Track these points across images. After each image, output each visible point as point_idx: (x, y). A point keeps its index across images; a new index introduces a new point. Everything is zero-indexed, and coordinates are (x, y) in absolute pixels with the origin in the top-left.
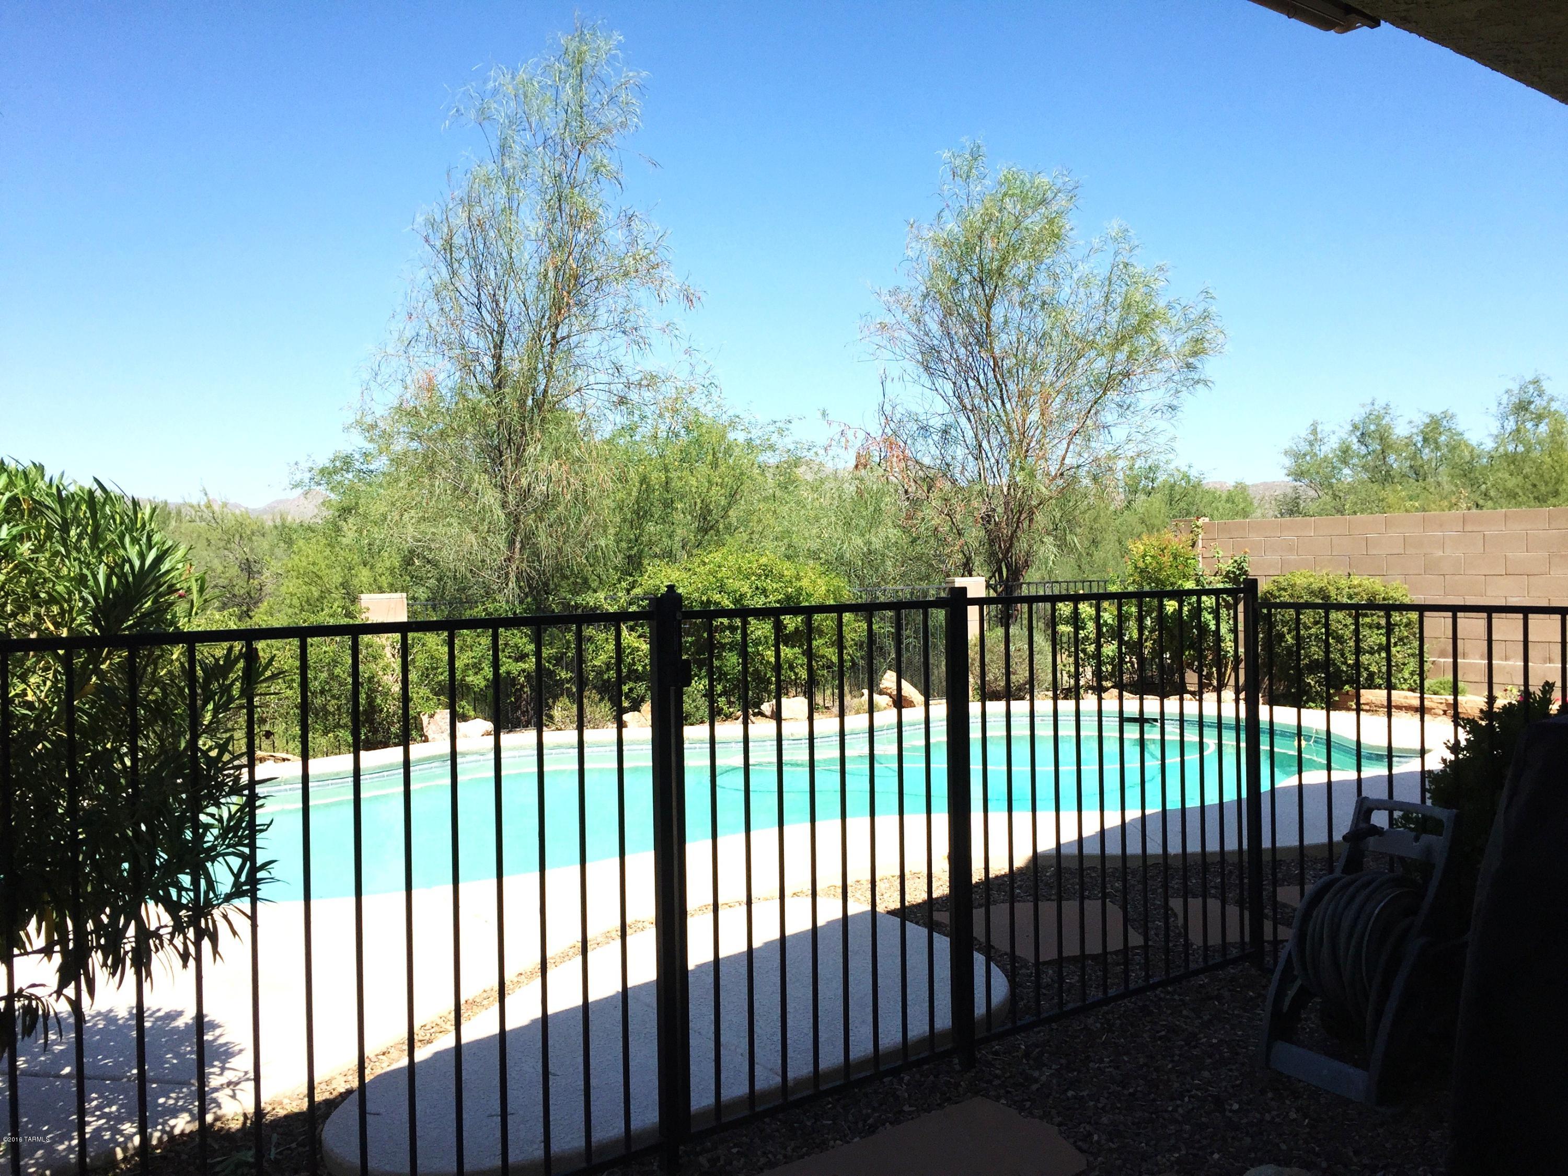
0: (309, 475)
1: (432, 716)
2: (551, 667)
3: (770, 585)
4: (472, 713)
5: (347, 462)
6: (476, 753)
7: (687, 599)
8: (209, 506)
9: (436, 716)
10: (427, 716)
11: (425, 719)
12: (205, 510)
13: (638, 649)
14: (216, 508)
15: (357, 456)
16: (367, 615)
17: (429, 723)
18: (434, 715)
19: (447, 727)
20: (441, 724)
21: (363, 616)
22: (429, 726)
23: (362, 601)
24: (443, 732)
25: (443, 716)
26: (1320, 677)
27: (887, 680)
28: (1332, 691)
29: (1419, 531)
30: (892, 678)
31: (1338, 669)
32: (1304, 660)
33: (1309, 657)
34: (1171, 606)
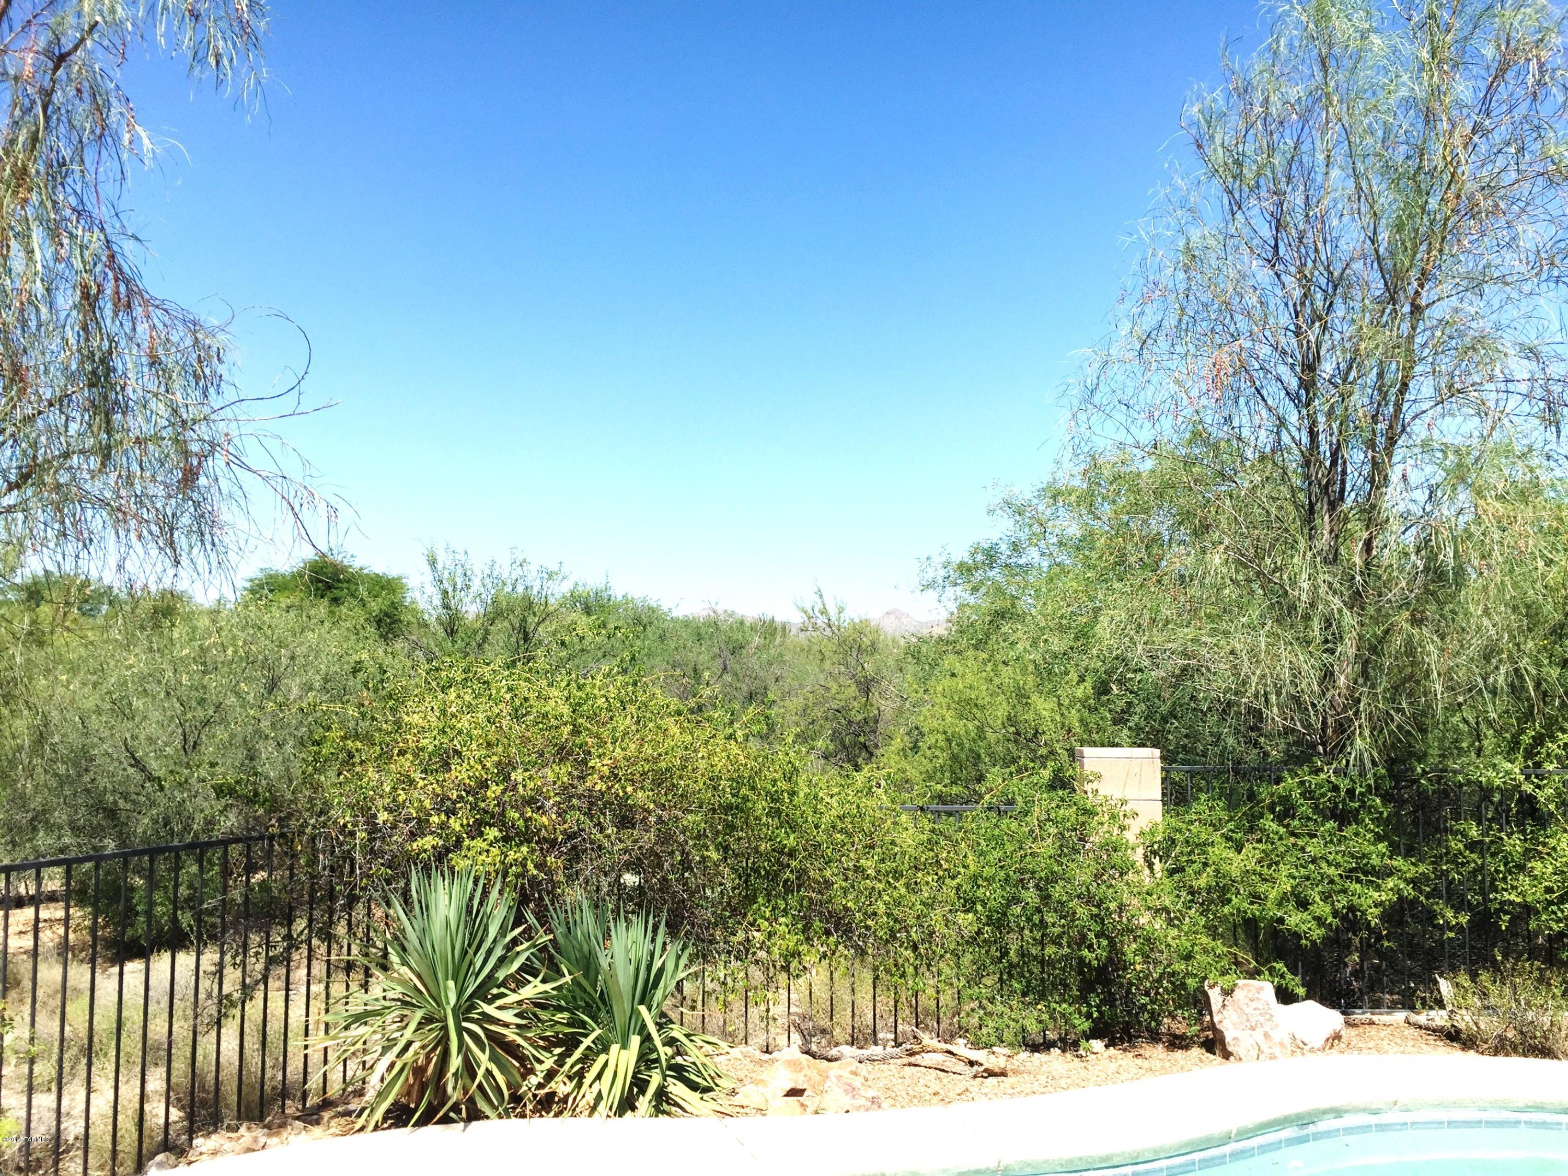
0: (943, 573)
1: (1228, 992)
2: (1422, 898)
4: (1301, 991)
5: (991, 555)
6: (1364, 1110)
8: (824, 612)
9: (1237, 993)
10: (1217, 990)
11: (1215, 996)
12: (818, 615)
14: (833, 612)
15: (1003, 547)
17: (1224, 1006)
18: (1233, 991)
19: (1262, 1019)
20: (1247, 1010)
21: (1088, 787)
22: (1225, 1012)
23: (1085, 760)
24: (1253, 1029)
25: (1250, 995)
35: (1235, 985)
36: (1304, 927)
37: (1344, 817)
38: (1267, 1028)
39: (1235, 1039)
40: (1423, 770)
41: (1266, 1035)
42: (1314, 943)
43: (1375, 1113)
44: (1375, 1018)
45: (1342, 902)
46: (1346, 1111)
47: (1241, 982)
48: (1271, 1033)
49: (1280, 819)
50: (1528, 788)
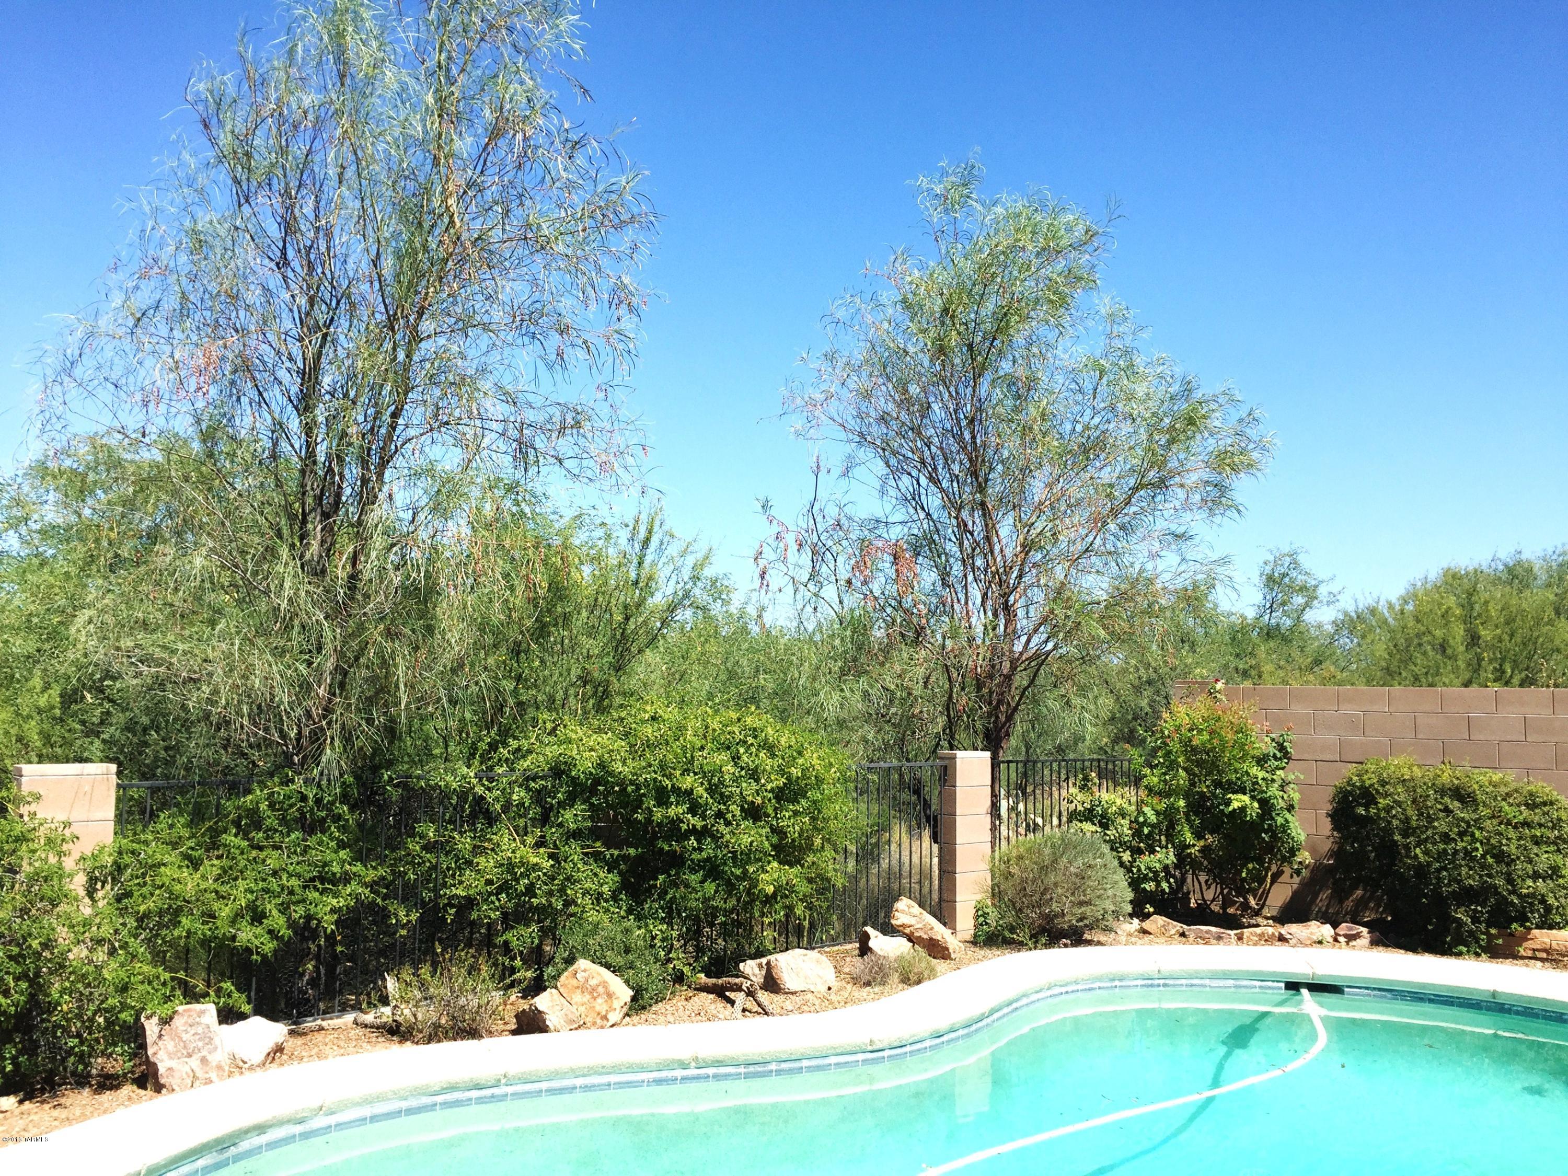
1: (166, 1021)
2: (379, 900)
3: (766, 762)
4: (246, 1008)
6: (289, 1121)
7: (632, 783)
9: (178, 1022)
10: (155, 1020)
11: (151, 1027)
13: (536, 867)
16: (33, 807)
17: (160, 1036)
18: (171, 1018)
19: (200, 1044)
20: (185, 1037)
21: (24, 810)
22: (160, 1043)
23: (24, 779)
24: (189, 1056)
25: (190, 1021)
26: (1475, 911)
27: (903, 912)
28: (1493, 931)
29: (1546, 713)
30: (912, 910)
31: (1503, 903)
32: (1449, 885)
33: (1459, 882)
34: (1238, 801)
35: (175, 1012)
36: (257, 942)
37: (311, 826)
38: (204, 1053)
39: (170, 1069)
40: (390, 777)
41: (204, 1060)
42: (264, 957)
43: (301, 1122)
44: (325, 1024)
45: (298, 912)
46: (270, 1126)
47: (181, 1008)
48: (209, 1058)
49: (243, 832)
50: (479, 790)
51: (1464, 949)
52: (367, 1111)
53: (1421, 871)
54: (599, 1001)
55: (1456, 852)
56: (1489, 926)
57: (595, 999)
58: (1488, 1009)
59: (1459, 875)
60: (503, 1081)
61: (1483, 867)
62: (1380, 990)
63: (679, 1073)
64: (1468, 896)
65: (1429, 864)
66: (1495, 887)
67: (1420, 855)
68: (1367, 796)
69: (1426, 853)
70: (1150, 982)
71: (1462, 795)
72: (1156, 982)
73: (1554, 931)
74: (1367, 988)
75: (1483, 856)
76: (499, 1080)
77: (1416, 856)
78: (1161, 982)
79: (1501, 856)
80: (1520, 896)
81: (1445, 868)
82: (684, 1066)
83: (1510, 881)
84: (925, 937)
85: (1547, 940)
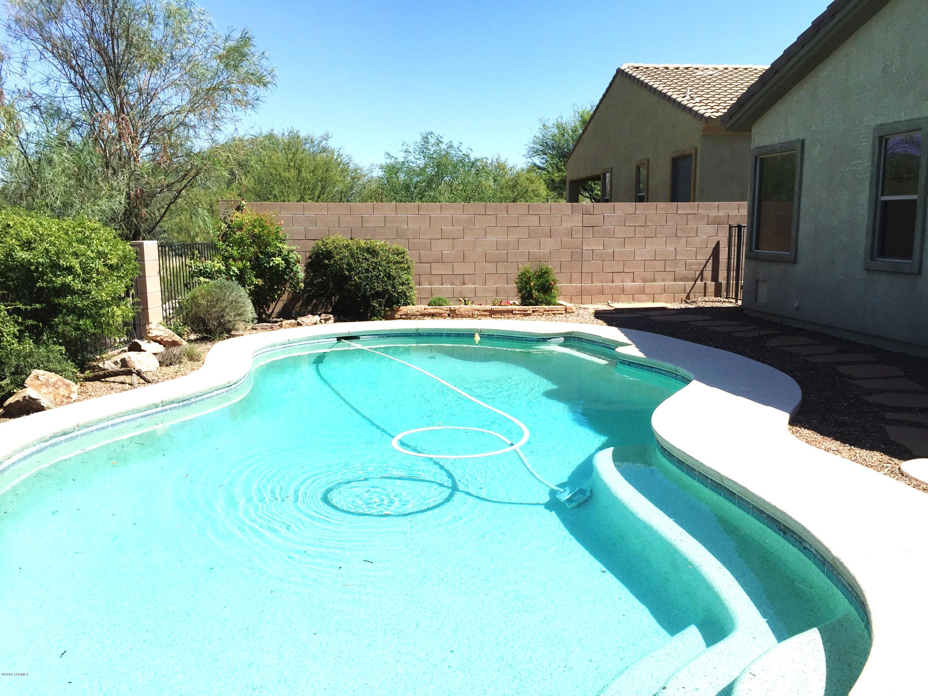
7: (33, 264)
26: (380, 301)
27: (155, 329)
28: (387, 309)
29: (393, 214)
30: (159, 327)
31: (391, 296)
32: (370, 291)
33: (374, 289)
34: (278, 260)
51: (376, 318)
52: (21, 455)
53: (358, 286)
54: (61, 389)
55: (372, 277)
56: (385, 307)
57: (57, 389)
58: (415, 336)
59: (374, 286)
60: (76, 429)
61: (383, 282)
62: (374, 335)
63: (154, 410)
64: (378, 295)
65: (361, 283)
66: (388, 290)
67: (357, 280)
68: (329, 255)
69: (359, 278)
70: (285, 346)
71: (372, 252)
72: (287, 345)
73: (408, 306)
74: (369, 335)
75: (383, 277)
76: (75, 429)
77: (355, 280)
78: (289, 345)
79: (389, 277)
80: (398, 293)
81: (367, 284)
82: (156, 406)
83: (393, 286)
84: (170, 340)
85: (406, 310)
